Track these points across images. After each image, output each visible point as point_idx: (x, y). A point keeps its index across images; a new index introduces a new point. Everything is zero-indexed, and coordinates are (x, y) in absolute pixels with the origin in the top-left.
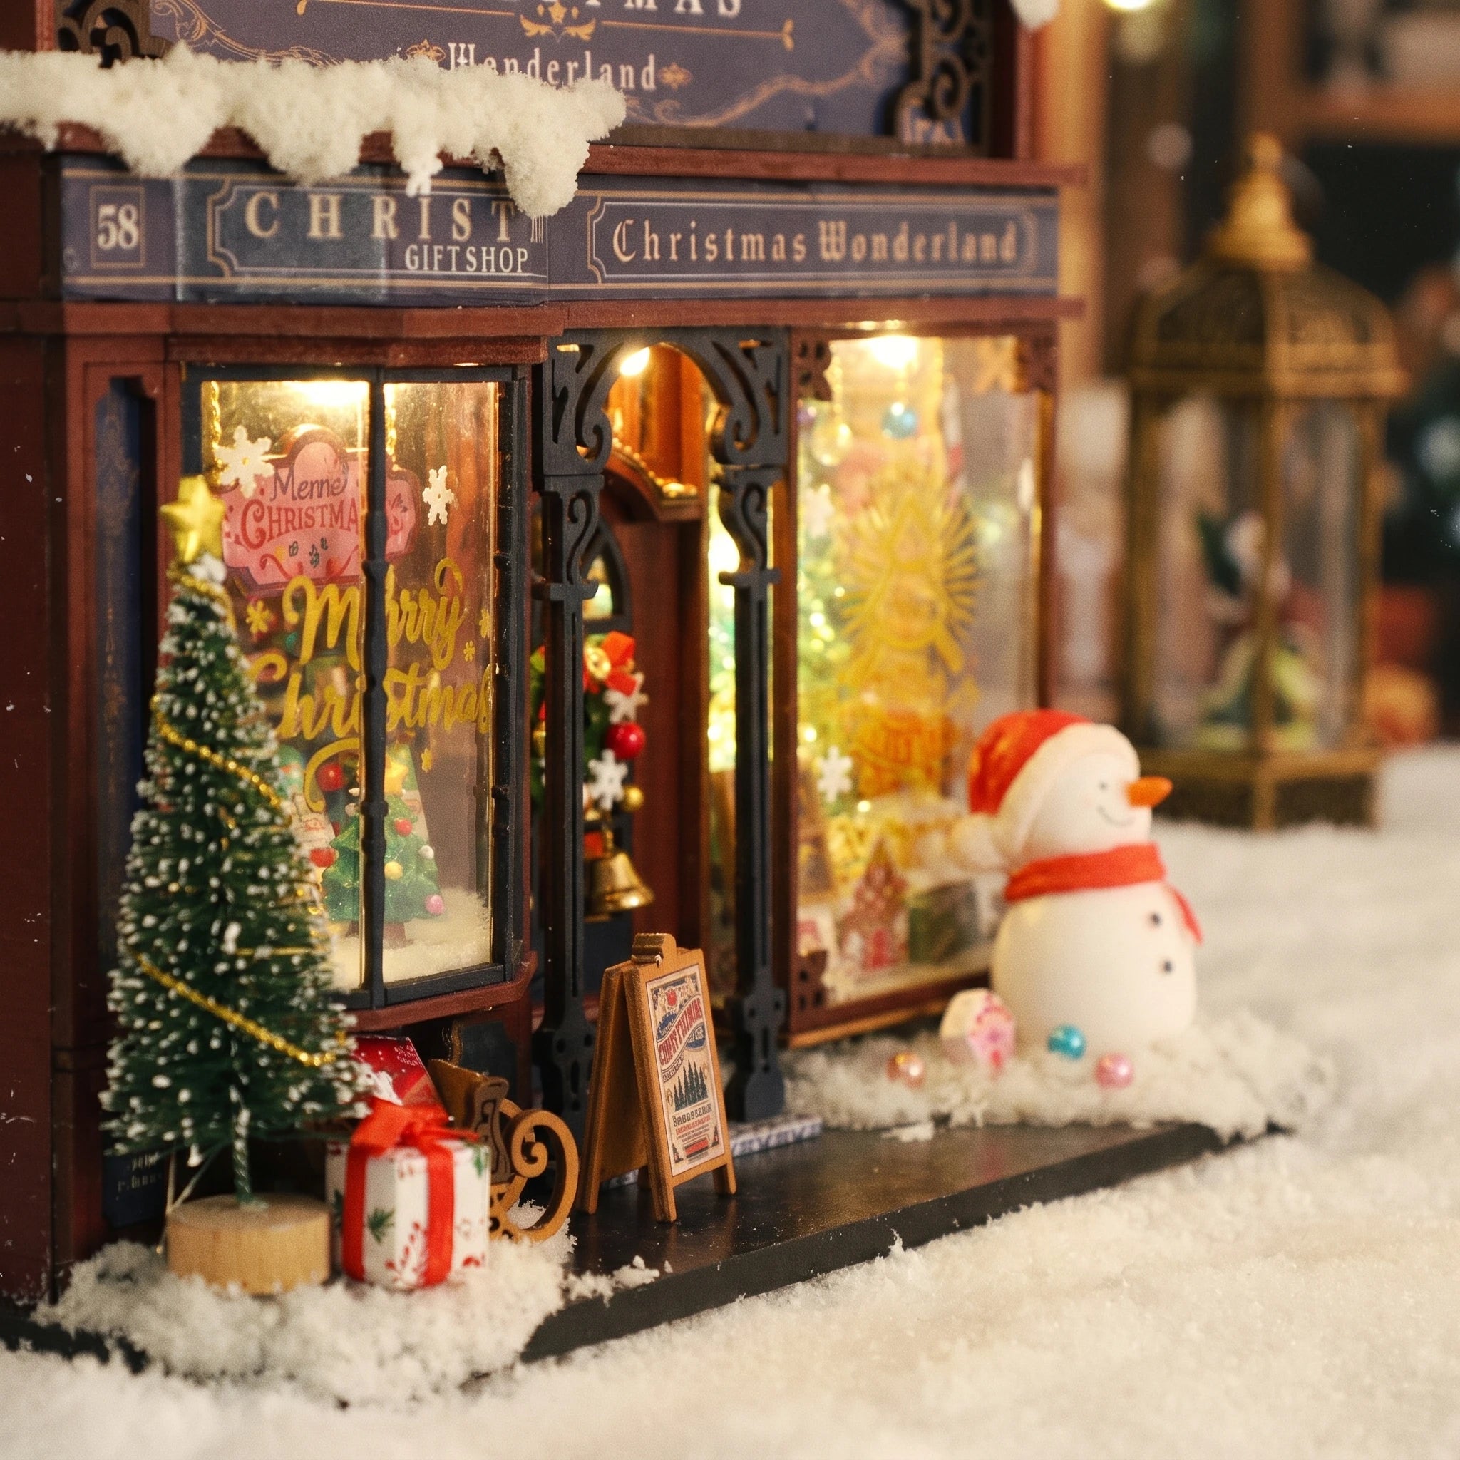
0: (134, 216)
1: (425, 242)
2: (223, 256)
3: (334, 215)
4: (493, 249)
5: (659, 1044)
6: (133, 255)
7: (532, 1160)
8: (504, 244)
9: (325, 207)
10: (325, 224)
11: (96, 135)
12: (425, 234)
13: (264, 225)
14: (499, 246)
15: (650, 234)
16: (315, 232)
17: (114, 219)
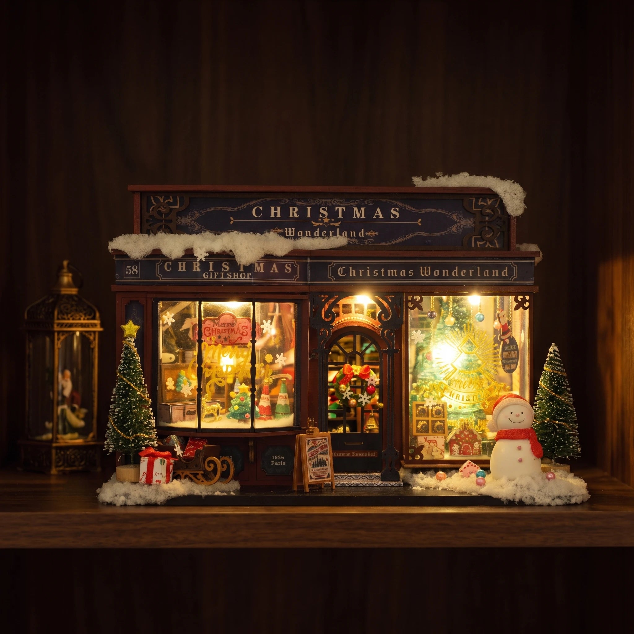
0: (137, 268)
1: (211, 272)
2: (159, 275)
3: (184, 266)
4: (237, 274)
5: (309, 453)
6: (137, 275)
7: (210, 467)
8: (242, 272)
9: (182, 264)
10: (182, 268)
11: (120, 251)
12: (211, 269)
13: (168, 269)
14: (240, 273)
15: (352, 270)
16: (180, 270)
17: (131, 268)
